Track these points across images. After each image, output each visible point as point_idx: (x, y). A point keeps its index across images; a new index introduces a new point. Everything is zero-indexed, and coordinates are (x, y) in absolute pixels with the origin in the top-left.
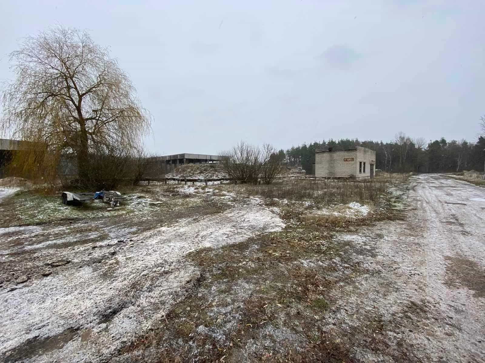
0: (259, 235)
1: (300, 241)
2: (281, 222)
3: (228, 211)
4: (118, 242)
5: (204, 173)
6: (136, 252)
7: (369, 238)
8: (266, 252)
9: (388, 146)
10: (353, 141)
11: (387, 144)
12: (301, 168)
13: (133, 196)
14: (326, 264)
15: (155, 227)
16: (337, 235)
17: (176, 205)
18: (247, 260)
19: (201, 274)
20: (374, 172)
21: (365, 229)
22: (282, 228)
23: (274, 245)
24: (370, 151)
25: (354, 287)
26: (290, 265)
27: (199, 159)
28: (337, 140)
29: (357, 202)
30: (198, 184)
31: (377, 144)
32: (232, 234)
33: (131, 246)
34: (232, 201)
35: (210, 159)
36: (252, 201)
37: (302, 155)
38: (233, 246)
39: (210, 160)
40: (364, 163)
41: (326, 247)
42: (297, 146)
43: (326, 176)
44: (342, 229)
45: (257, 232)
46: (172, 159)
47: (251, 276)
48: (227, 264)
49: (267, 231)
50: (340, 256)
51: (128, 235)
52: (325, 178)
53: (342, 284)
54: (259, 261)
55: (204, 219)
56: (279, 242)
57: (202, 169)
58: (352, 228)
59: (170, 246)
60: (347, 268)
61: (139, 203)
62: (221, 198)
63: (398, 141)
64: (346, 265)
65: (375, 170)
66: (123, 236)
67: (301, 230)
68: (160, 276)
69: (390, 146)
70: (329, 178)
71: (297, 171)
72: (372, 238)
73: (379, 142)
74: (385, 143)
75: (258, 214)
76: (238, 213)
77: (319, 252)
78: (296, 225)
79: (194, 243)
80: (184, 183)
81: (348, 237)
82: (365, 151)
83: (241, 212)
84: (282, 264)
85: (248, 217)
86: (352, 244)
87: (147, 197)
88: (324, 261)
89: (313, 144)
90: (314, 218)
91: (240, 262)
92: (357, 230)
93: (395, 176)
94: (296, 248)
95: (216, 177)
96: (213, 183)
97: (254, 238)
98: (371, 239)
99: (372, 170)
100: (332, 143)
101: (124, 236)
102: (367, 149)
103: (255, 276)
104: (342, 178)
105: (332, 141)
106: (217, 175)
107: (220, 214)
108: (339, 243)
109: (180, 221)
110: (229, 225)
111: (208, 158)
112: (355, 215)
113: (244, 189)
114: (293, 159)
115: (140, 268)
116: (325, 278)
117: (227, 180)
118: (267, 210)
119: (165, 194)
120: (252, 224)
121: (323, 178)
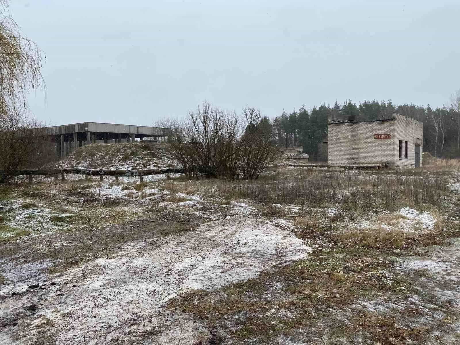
0: (276, 267)
1: (347, 273)
2: (301, 243)
3: (202, 227)
4: (30, 287)
5: (130, 160)
6: (74, 302)
7: (449, 263)
8: (300, 292)
9: (439, 114)
10: (385, 104)
11: (438, 110)
12: (301, 150)
13: (12, 204)
14: (402, 306)
15: (85, 259)
16: (400, 260)
17: (99, 219)
18: (276, 307)
19: (211, 333)
20: (421, 158)
21: (439, 250)
22: (307, 253)
23: (308, 281)
24: (414, 121)
25: (456, 337)
26: (348, 311)
27: (116, 132)
28: (357, 103)
29: (411, 207)
30: (125, 180)
31: (422, 110)
32: (230, 266)
33: (59, 293)
34: (201, 210)
35: (136, 132)
36: (236, 208)
37: (300, 128)
38: (240, 286)
39: (137, 136)
40: (406, 142)
41: (390, 280)
42: (292, 112)
43: (346, 164)
44: (403, 251)
45: (270, 262)
46: (63, 132)
47: (295, 330)
48: (246, 314)
49: (287, 259)
50: (417, 292)
51: (40, 274)
52: (345, 167)
53: (437, 333)
54: (296, 308)
55: (167, 242)
56: (313, 275)
57: (127, 151)
58: (418, 249)
59: (131, 291)
60: (435, 309)
61: (30, 217)
62: (178, 206)
63: (455, 105)
64: (433, 306)
65: (422, 154)
66: (31, 277)
67: (341, 256)
68: (143, 340)
69: (442, 114)
70: (351, 168)
71: (294, 155)
72: (455, 264)
73: (425, 108)
74: (434, 109)
75: (257, 231)
76: (222, 230)
77: (382, 288)
78: (328, 247)
79: (170, 283)
80: (98, 178)
81: (418, 264)
82: (407, 123)
83: (226, 228)
84: (335, 309)
85: (243, 237)
86: (428, 274)
87: (41, 205)
88: (396, 301)
89: (317, 109)
90: (354, 236)
91: (266, 310)
92: (427, 252)
93: (455, 163)
94: (346, 284)
95: (154, 166)
96: (153, 177)
97: (269, 271)
98: (454, 266)
99: (417, 153)
100: (350, 107)
101: (35, 276)
102: (410, 119)
103: (301, 331)
104: (373, 167)
105: (350, 104)
106: (156, 163)
107: (189, 233)
108: (408, 274)
109: (125, 246)
110: (215, 252)
111: (133, 131)
112: (417, 229)
113: (216, 187)
114: (284, 135)
115: (98, 329)
116: (408, 326)
117: (177, 171)
118: (269, 225)
119: (70, 199)
120: (254, 248)
121: (341, 167)
